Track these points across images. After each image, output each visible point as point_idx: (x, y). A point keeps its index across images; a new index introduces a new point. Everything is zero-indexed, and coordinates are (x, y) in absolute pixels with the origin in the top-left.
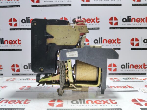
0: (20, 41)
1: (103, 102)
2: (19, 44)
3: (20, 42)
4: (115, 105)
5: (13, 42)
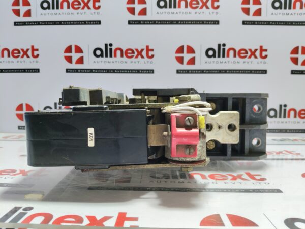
0: (37, 50)
1: (230, 177)
2: (33, 56)
3: (36, 53)
4: (262, 182)
5: (22, 53)
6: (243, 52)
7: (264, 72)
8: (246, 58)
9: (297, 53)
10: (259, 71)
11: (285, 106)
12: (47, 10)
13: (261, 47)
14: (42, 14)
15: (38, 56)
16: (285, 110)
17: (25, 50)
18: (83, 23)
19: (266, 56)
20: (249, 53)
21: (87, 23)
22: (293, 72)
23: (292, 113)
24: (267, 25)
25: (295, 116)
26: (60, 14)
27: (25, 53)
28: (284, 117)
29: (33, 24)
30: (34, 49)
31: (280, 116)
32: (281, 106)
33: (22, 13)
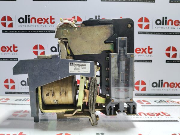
6: (138, 50)
7: (151, 61)
8: (140, 53)
9: (170, 50)
10: (147, 60)
11: (162, 81)
12: (23, 23)
13: (149, 47)
14: (19, 26)
15: (17, 51)
16: (162, 83)
17: (9, 47)
18: (44, 32)
19: (152, 52)
20: (142, 51)
21: (47, 32)
22: (167, 61)
23: (166, 85)
24: (152, 34)
25: (168, 87)
26: (30, 26)
27: (10, 49)
28: (162, 87)
29: (14, 31)
30: (14, 47)
31: (159, 87)
32: (159, 81)
33: (7, 25)
